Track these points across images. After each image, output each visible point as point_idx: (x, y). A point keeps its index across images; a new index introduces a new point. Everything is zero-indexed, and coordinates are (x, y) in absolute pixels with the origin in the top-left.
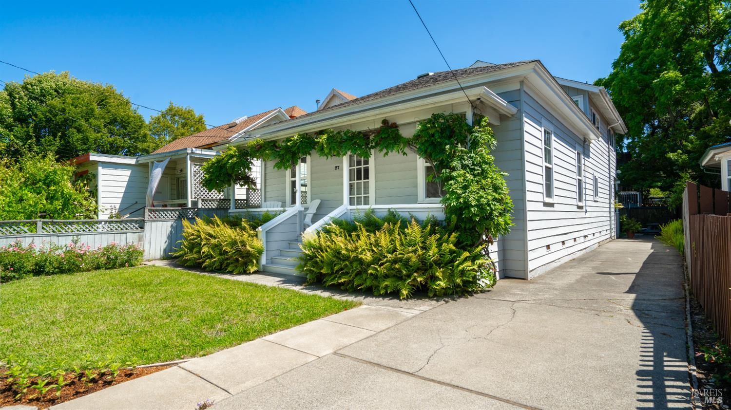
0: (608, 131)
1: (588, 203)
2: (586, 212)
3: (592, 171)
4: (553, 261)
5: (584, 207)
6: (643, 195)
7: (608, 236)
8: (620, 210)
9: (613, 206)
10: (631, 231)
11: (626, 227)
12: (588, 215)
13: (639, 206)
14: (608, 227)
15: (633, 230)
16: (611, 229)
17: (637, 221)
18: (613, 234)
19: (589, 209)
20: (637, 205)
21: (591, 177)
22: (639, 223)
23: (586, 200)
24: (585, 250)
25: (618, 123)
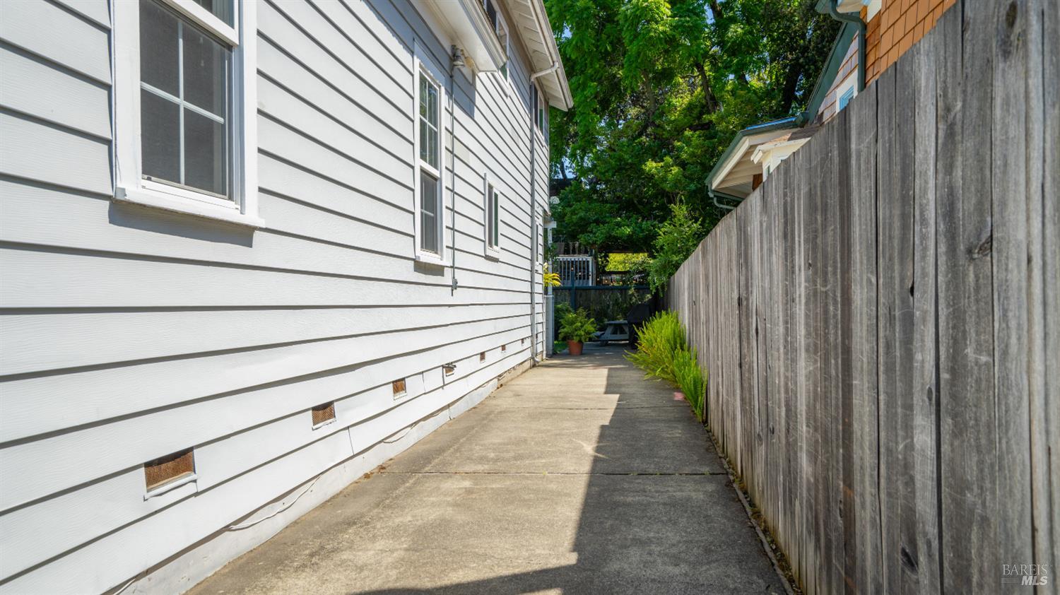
0: (530, 87)
1: (461, 260)
2: (454, 286)
3: (482, 170)
4: (227, 528)
5: (448, 272)
6: (597, 263)
7: (528, 354)
8: (555, 289)
9: (538, 278)
10: (576, 340)
11: (565, 330)
12: (461, 296)
13: (590, 285)
14: (527, 332)
15: (580, 336)
16: (534, 336)
17: (588, 316)
18: (540, 348)
19: (464, 279)
20: (588, 283)
21: (479, 183)
22: (592, 319)
23: (453, 248)
24: (446, 412)
25: (554, 69)
